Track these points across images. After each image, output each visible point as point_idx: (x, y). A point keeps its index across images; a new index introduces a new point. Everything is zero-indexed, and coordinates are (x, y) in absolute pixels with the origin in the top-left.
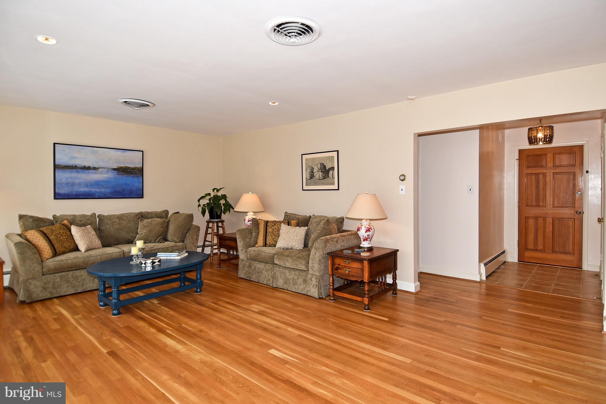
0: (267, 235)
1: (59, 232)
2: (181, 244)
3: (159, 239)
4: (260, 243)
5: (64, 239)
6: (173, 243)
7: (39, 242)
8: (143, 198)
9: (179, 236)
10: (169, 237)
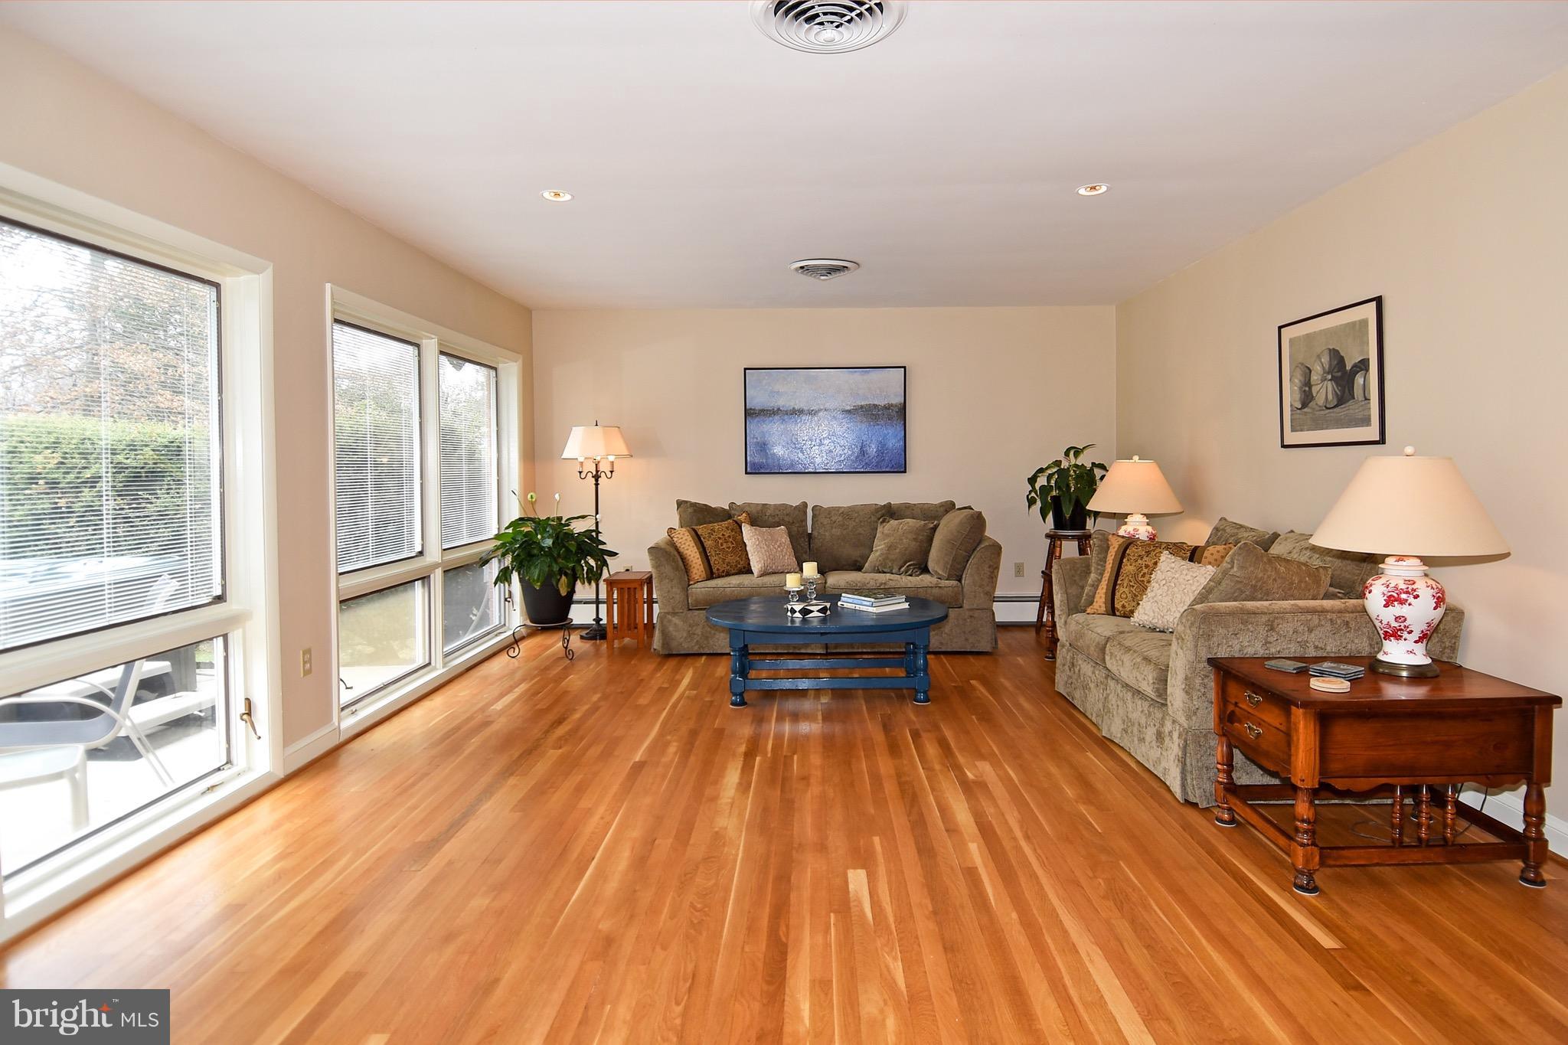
0: (1119, 582)
1: (723, 535)
2: (954, 583)
3: (908, 566)
4: (1098, 604)
5: (729, 548)
6: (934, 580)
7: (687, 550)
8: (905, 472)
9: (947, 563)
10: (931, 565)
